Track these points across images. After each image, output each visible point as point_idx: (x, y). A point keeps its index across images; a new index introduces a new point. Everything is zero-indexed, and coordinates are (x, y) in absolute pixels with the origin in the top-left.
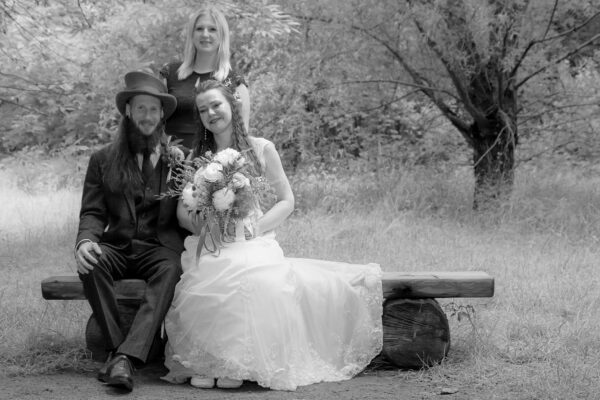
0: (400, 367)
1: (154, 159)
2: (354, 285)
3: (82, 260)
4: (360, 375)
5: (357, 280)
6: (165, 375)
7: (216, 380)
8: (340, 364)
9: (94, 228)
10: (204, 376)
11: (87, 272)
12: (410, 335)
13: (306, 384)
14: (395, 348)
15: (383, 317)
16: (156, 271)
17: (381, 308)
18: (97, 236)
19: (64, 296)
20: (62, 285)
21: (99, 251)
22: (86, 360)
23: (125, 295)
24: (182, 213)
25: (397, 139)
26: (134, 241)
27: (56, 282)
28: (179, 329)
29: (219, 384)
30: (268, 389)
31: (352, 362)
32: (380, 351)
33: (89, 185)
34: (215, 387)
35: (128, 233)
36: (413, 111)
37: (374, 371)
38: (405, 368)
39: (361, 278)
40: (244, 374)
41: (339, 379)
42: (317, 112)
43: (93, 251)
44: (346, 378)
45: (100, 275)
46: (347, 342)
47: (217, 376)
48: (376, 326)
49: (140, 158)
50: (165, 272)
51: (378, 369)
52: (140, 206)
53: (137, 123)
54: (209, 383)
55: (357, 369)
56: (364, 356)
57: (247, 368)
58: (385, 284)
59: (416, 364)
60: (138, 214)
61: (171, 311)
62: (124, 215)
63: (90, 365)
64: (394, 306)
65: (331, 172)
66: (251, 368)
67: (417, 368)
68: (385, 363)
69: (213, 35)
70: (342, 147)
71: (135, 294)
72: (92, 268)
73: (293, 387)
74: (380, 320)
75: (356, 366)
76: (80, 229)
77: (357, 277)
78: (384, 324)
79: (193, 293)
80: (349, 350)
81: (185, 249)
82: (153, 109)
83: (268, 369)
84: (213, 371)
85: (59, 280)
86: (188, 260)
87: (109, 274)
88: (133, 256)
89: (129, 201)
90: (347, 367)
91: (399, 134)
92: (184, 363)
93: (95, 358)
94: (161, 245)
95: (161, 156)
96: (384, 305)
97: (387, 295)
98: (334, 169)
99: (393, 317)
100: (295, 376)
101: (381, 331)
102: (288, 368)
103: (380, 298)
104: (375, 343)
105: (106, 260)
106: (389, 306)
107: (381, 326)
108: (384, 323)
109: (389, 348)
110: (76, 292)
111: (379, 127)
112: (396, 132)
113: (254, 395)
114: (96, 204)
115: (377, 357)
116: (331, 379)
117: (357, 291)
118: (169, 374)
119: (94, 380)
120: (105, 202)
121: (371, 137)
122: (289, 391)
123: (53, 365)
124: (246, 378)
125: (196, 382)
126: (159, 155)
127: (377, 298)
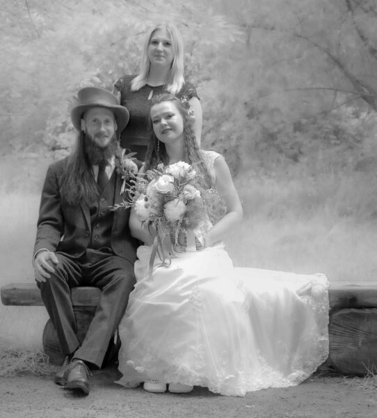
0: (345, 375)
1: (109, 171)
2: (300, 295)
3: (40, 268)
4: (305, 382)
5: (304, 290)
6: (118, 379)
7: (168, 385)
8: (287, 371)
9: (51, 238)
10: (156, 381)
11: (45, 280)
12: (355, 344)
13: (254, 390)
14: (341, 356)
15: (329, 325)
16: (110, 280)
17: (328, 317)
18: (55, 245)
19: (22, 302)
20: (20, 292)
21: (56, 260)
22: (44, 364)
23: (80, 302)
24: (136, 224)
25: (335, 144)
26: (90, 250)
27: (15, 289)
28: (132, 336)
29: (171, 389)
30: (219, 395)
31: (299, 369)
32: (326, 358)
33: (47, 196)
34: (167, 392)
35: (83, 242)
36: (351, 116)
37: (320, 377)
38: (351, 375)
39: (307, 288)
40: (195, 380)
41: (286, 385)
42: (258, 119)
43: (50, 260)
44: (292, 385)
45: (57, 283)
46: (293, 349)
47: (169, 382)
48: (322, 334)
49: (96, 169)
50: (119, 282)
51: (323, 376)
52: (95, 216)
53: (92, 136)
54: (161, 388)
55: (303, 376)
56: (310, 363)
57: (198, 374)
58: (331, 294)
59: (361, 372)
60: (93, 224)
61: (125, 319)
62: (80, 225)
63: (48, 368)
64: (340, 315)
65: (270, 177)
66: (202, 374)
67: (361, 376)
68: (330, 370)
69: (167, 49)
70: (281, 152)
71: (90, 301)
72: (49, 276)
73: (243, 392)
74: (326, 329)
75: (302, 373)
76: (38, 238)
77: (305, 287)
78: (329, 333)
79: (147, 302)
80: (296, 358)
81: (138, 259)
82: (107, 122)
83: (218, 375)
84: (166, 376)
85: (17, 287)
86: (141, 270)
87: (65, 282)
88: (88, 265)
89: (84, 212)
90: (294, 374)
91: (338, 139)
92: (137, 368)
93: (52, 362)
94: (114, 254)
95: (116, 168)
96: (331, 313)
97: (333, 305)
98: (274, 174)
99: (339, 326)
100: (244, 382)
101: (327, 339)
102: (237, 375)
103: (326, 307)
104: (321, 351)
105: (63, 269)
106: (336, 315)
107: (328, 334)
108: (330, 331)
109: (335, 356)
110: (34, 299)
111: (319, 133)
112: (335, 137)
113: (204, 400)
114: (53, 213)
115: (323, 364)
116: (278, 385)
117: (304, 300)
118: (122, 379)
119: (52, 383)
120: (61, 212)
121: (310, 142)
122: (238, 397)
123: (13, 368)
124: (198, 384)
125: (148, 386)
126: (114, 167)
127: (324, 307)
